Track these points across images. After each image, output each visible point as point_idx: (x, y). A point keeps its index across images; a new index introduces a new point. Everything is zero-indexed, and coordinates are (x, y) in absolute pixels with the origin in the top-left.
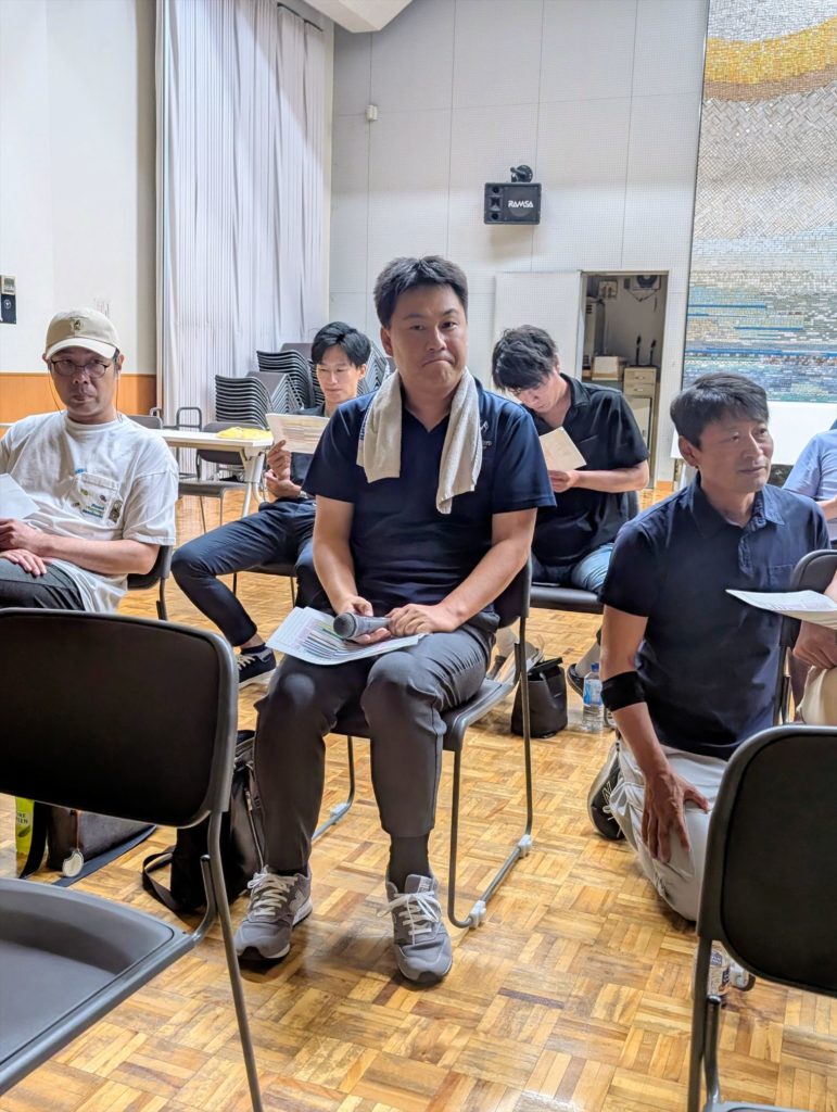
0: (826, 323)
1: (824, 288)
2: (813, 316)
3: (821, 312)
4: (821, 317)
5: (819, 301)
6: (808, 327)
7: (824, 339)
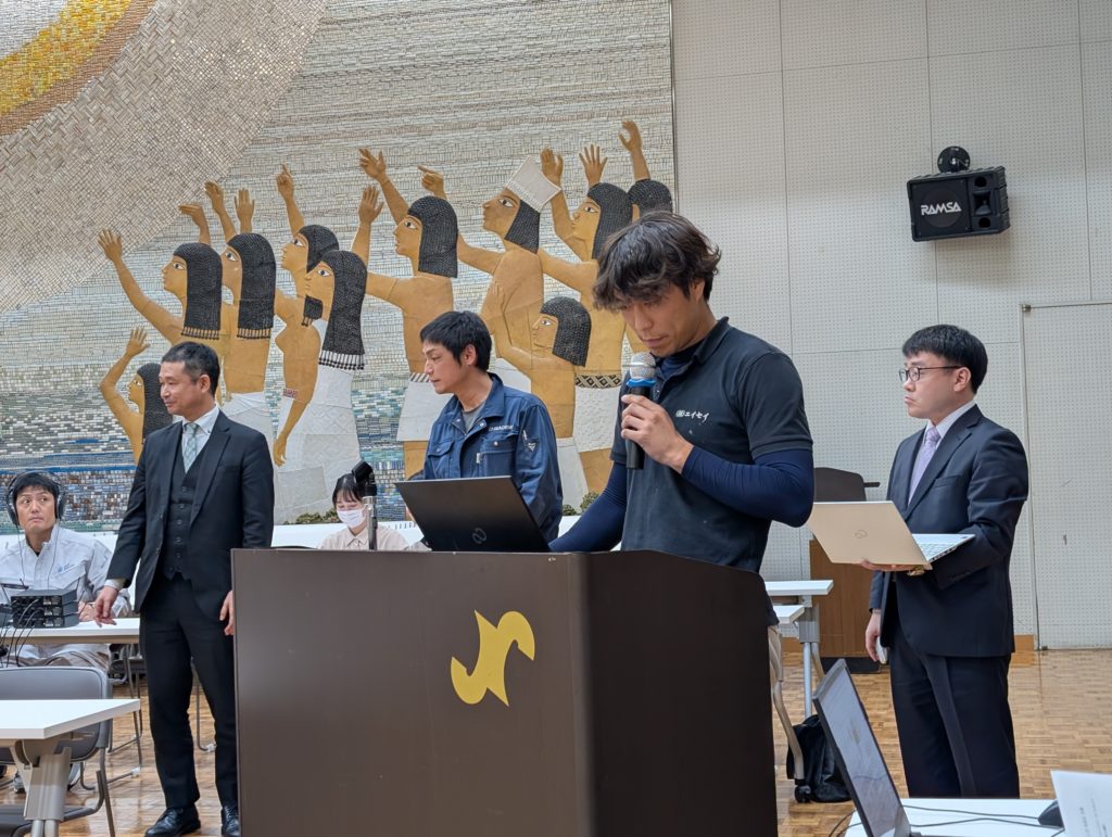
0: (26, 431)
1: (20, 387)
2: (11, 422)
3: (20, 418)
4: (20, 423)
5: (17, 404)
6: (7, 437)
7: (27, 452)
